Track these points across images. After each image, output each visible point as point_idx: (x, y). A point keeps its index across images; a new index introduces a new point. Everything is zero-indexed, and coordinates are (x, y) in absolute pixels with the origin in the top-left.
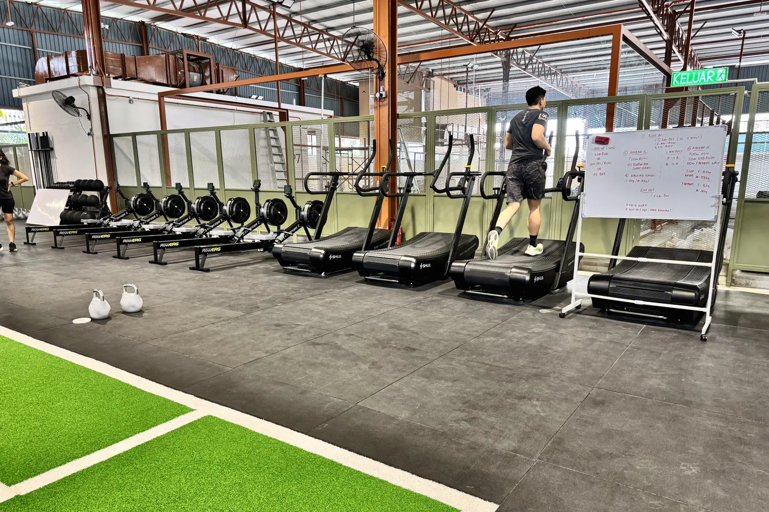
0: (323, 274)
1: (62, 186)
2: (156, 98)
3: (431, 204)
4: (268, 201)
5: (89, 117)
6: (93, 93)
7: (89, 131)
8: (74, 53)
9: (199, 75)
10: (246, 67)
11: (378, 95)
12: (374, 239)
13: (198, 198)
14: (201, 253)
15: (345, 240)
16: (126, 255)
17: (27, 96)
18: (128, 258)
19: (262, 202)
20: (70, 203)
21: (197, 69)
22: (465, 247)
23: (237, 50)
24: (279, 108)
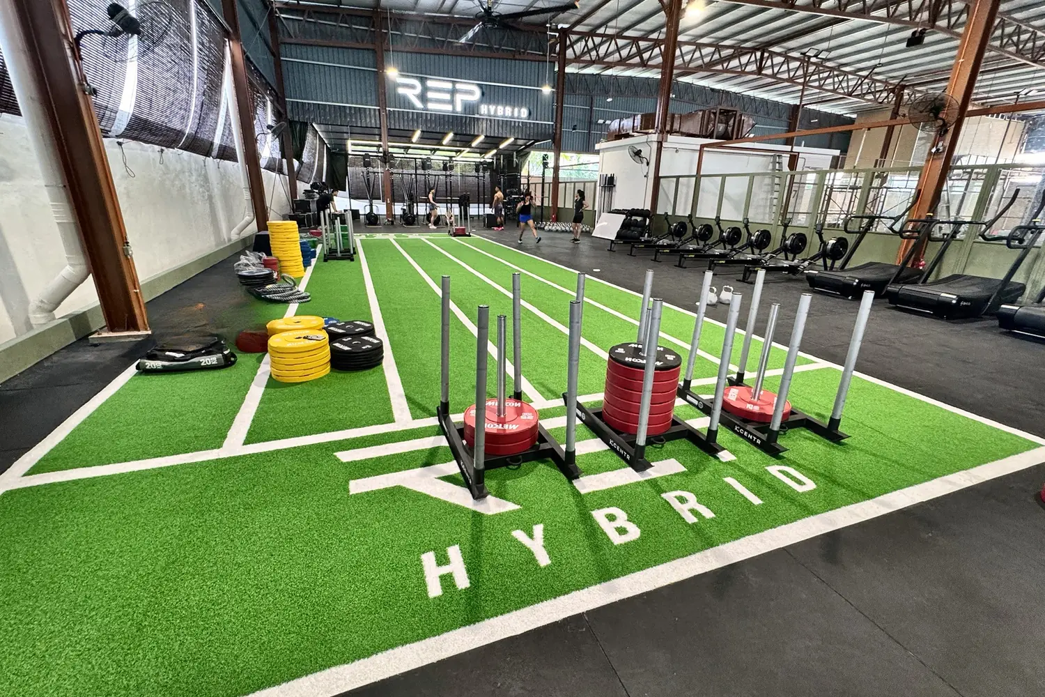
0: (850, 298)
1: (618, 212)
2: (698, 148)
3: (968, 249)
4: (793, 234)
5: (648, 164)
6: (655, 146)
7: (645, 174)
8: (639, 117)
9: (724, 125)
10: (744, 108)
11: (934, 150)
12: (904, 274)
13: (729, 228)
14: (713, 263)
15: (871, 273)
16: (684, 266)
17: (603, 149)
18: (685, 268)
19: (787, 235)
20: (625, 225)
21: (724, 122)
22: (1009, 292)
23: (739, 93)
24: (792, 151)
